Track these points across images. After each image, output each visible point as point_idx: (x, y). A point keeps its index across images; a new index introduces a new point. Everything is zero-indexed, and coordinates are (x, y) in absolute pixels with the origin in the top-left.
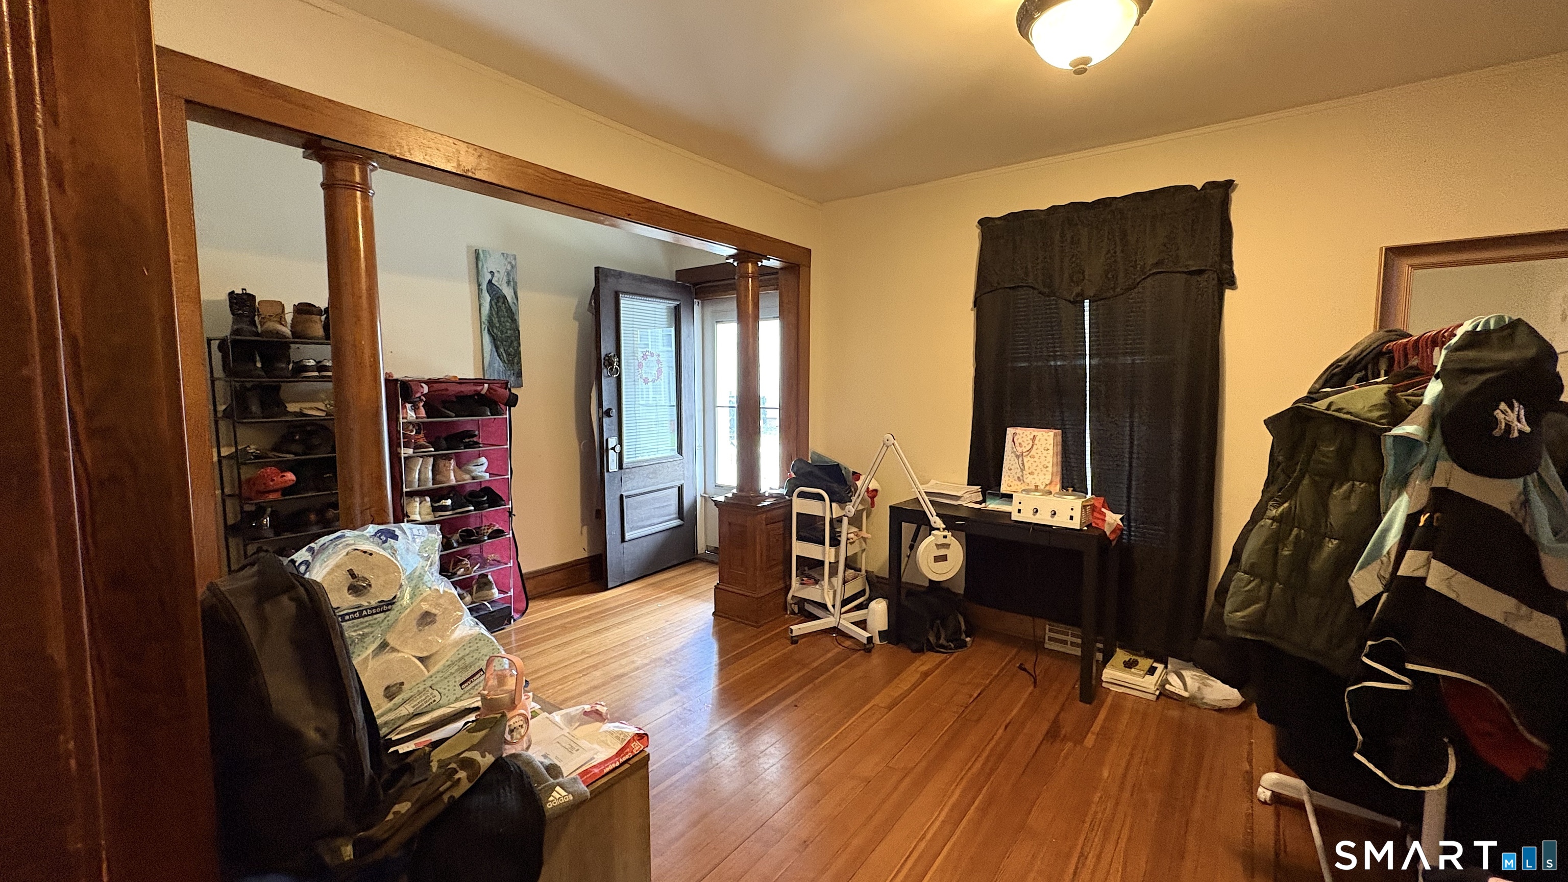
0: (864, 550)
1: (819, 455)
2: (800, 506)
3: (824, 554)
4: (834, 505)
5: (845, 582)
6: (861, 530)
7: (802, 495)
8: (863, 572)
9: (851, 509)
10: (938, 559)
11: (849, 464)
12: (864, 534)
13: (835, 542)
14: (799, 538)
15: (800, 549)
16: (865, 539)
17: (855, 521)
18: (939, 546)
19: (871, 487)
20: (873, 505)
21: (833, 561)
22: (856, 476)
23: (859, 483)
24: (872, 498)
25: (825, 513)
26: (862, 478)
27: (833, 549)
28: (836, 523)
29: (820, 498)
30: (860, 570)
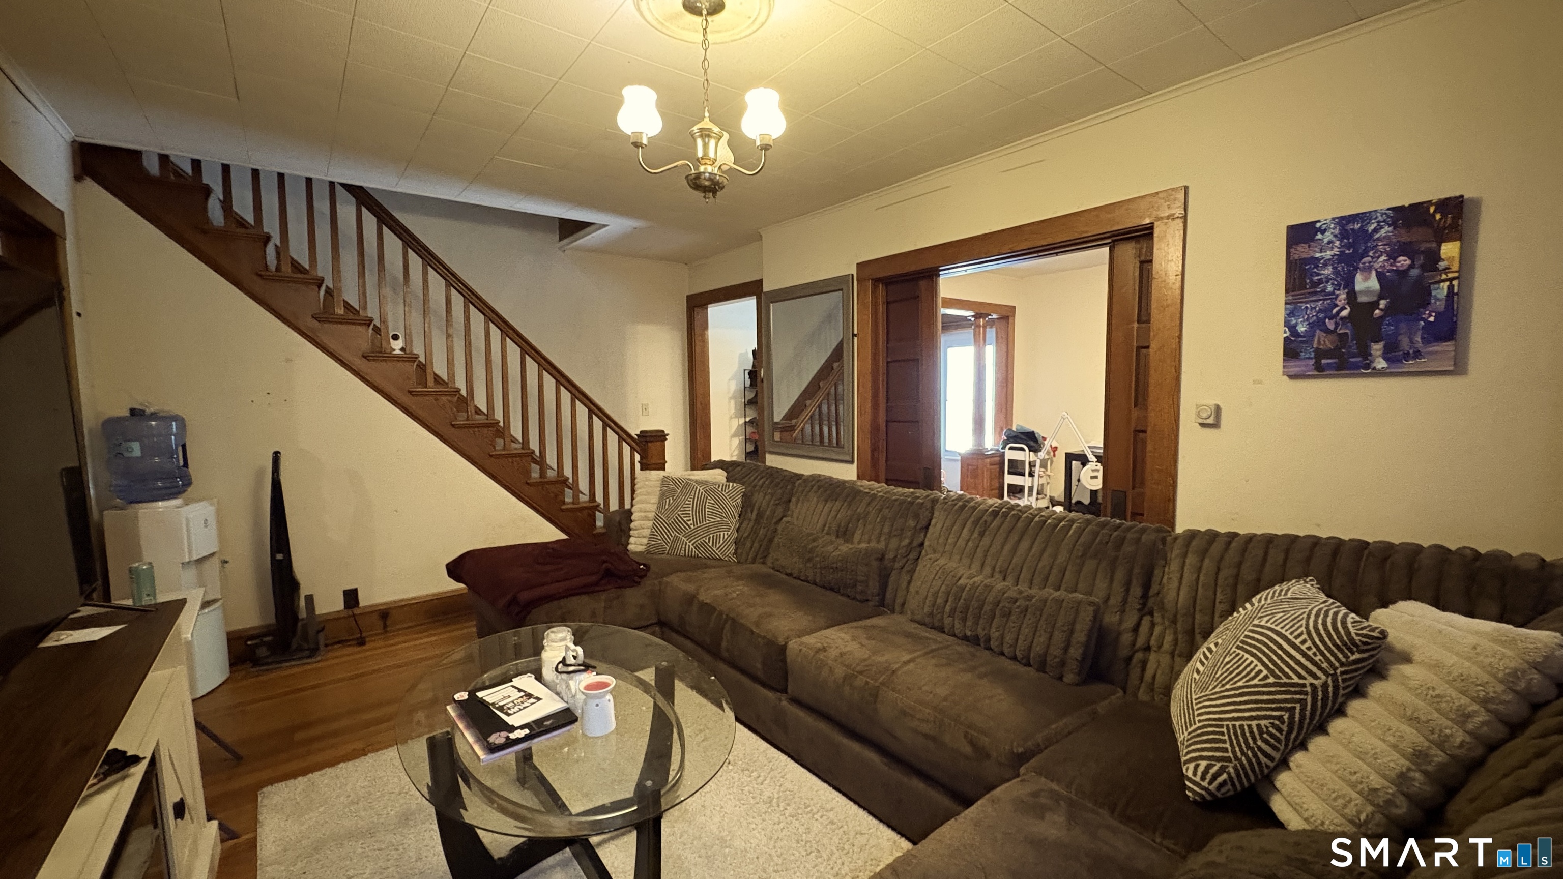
0: (1048, 483)
1: (1021, 427)
2: (1010, 455)
3: (1025, 482)
4: (1031, 453)
5: (1037, 499)
6: (1047, 470)
7: (1011, 448)
8: (1048, 497)
9: (1042, 455)
10: (1092, 478)
11: (1040, 431)
12: (1048, 473)
13: (1031, 475)
14: (1009, 473)
15: (1009, 479)
16: (1049, 476)
17: (1044, 465)
18: (1093, 471)
19: (1053, 446)
20: (1054, 455)
21: (1030, 485)
22: (1044, 439)
23: (1046, 442)
24: (1054, 452)
25: (1025, 457)
26: (1048, 440)
27: (1031, 478)
28: (1032, 465)
29: (1022, 449)
30: (1046, 495)
